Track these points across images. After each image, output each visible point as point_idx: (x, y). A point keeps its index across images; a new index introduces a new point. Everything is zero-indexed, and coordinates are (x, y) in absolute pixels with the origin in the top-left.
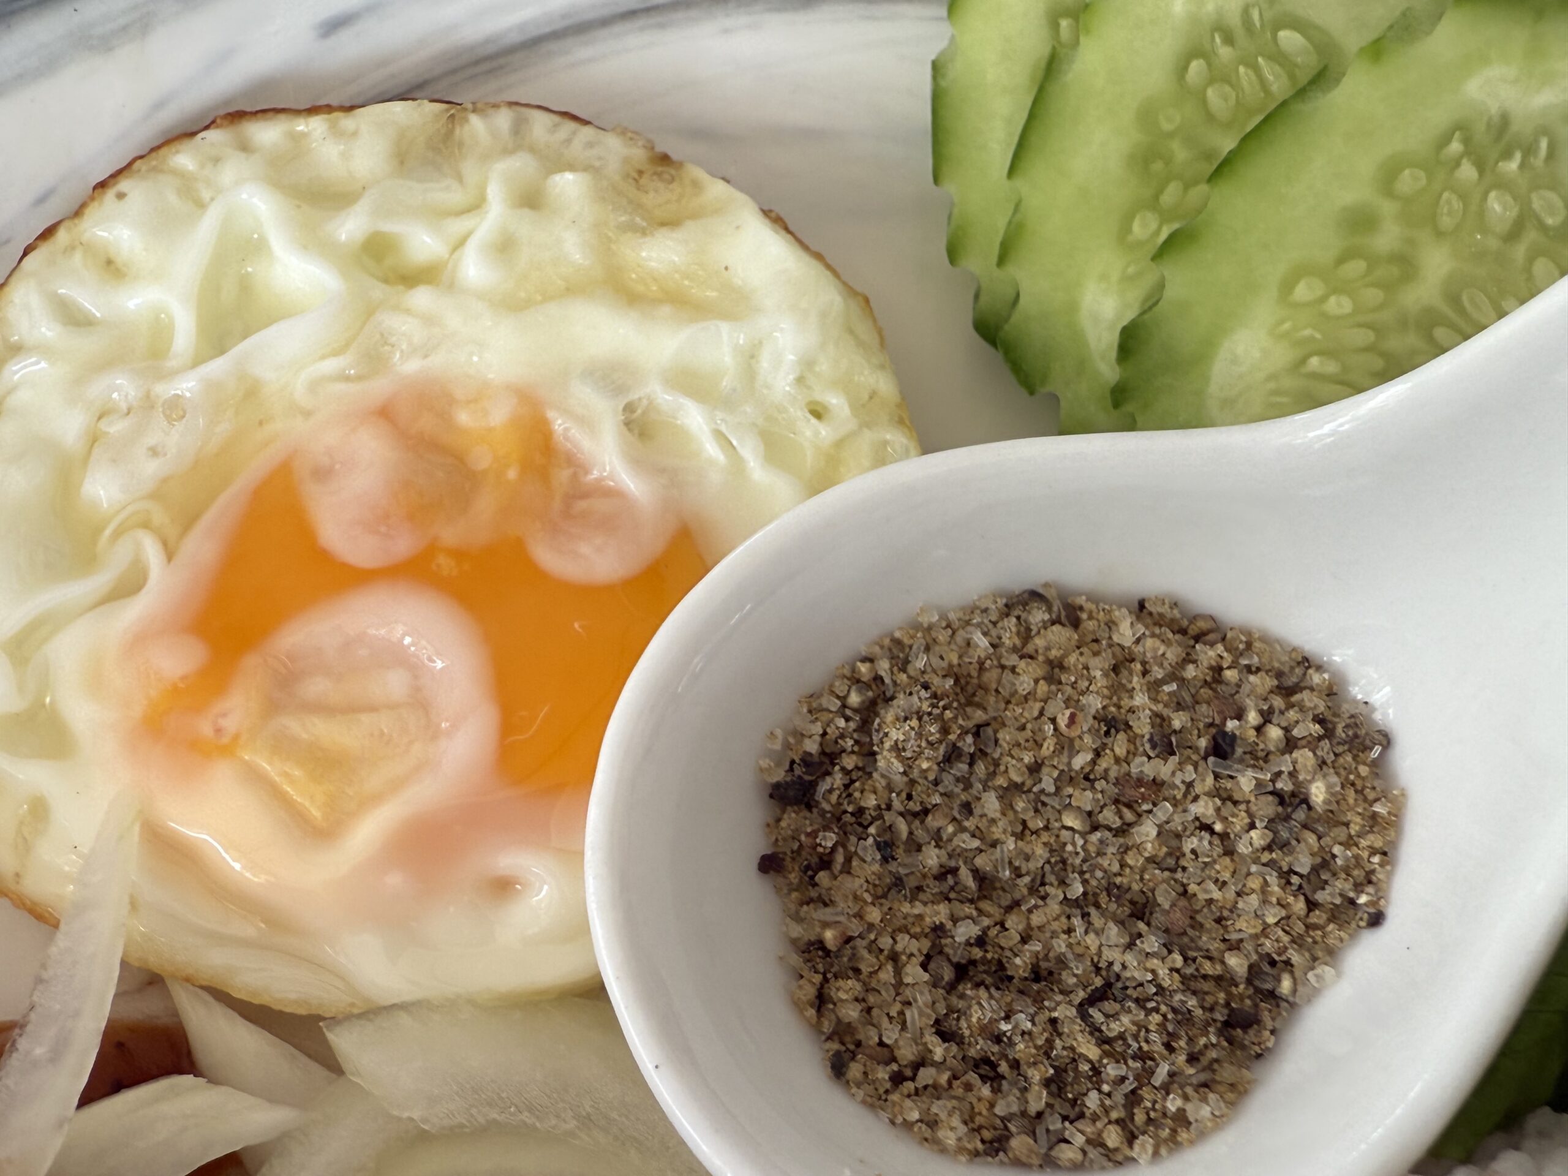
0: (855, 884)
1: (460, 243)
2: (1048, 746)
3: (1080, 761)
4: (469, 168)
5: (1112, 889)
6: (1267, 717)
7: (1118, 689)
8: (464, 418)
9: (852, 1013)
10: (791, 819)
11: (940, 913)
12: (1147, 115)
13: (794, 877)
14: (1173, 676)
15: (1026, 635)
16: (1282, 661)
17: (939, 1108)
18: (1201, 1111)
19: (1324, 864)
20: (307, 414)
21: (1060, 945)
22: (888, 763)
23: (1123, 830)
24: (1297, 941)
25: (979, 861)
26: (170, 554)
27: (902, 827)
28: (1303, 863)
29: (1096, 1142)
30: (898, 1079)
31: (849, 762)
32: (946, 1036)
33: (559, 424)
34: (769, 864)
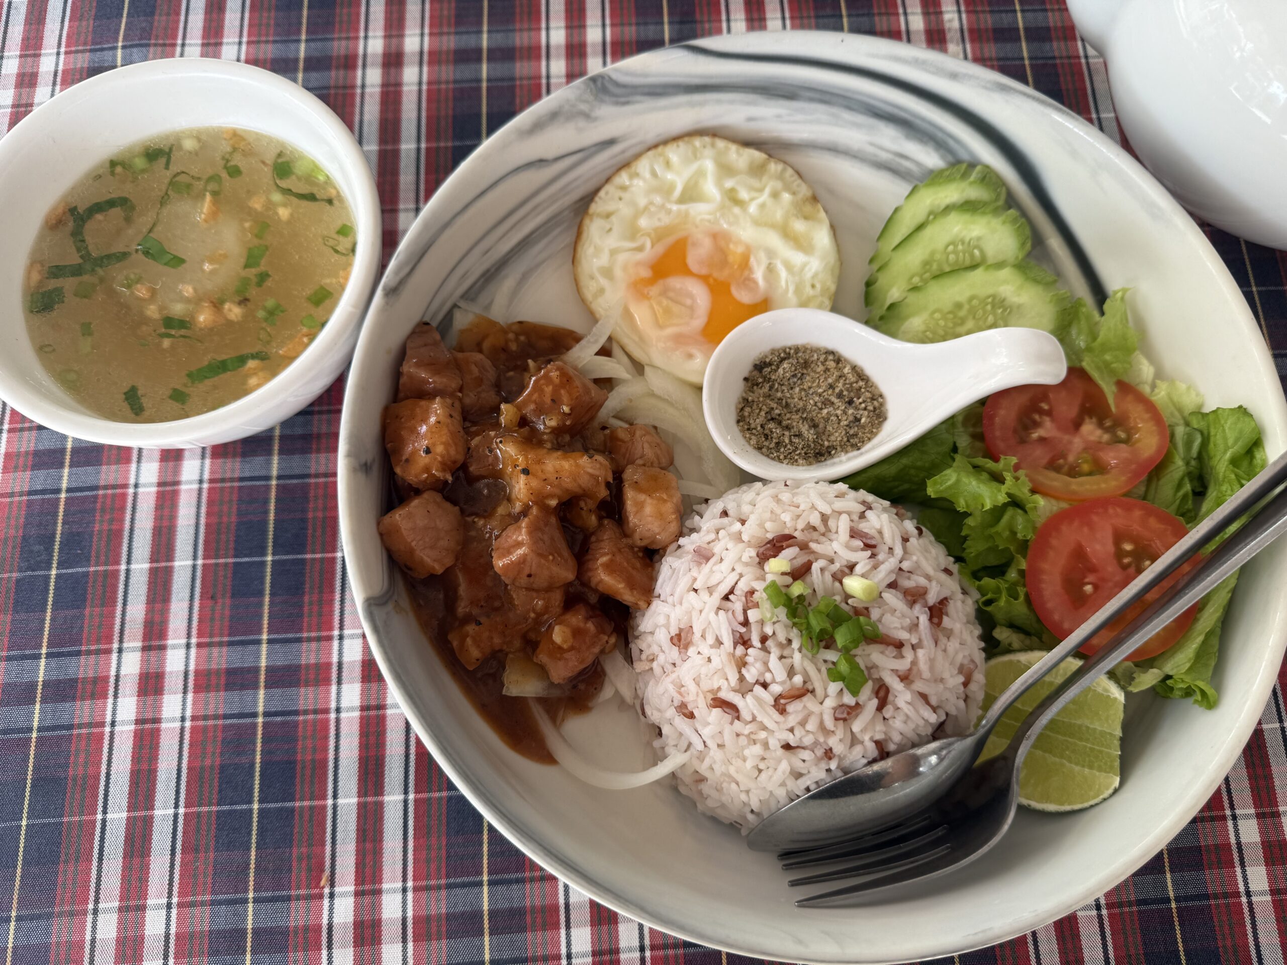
0: (761, 392)
1: (752, 199)
2: (815, 385)
3: (820, 390)
4: (765, 179)
5: (812, 420)
6: (864, 402)
7: (837, 380)
8: (731, 246)
9: (746, 414)
10: (756, 373)
11: (775, 406)
12: (933, 253)
13: (750, 384)
14: (851, 384)
15: (826, 360)
16: (876, 392)
17: (753, 437)
18: (800, 461)
19: (855, 435)
20: (697, 227)
21: (795, 424)
22: (781, 371)
23: (821, 409)
24: (841, 446)
25: (789, 401)
26: (653, 246)
27: (776, 386)
28: (852, 432)
29: (778, 457)
30: (748, 429)
31: (773, 367)
32: (762, 426)
33: (752, 260)
34: (746, 379)
